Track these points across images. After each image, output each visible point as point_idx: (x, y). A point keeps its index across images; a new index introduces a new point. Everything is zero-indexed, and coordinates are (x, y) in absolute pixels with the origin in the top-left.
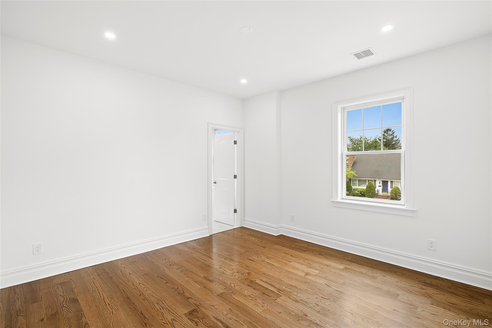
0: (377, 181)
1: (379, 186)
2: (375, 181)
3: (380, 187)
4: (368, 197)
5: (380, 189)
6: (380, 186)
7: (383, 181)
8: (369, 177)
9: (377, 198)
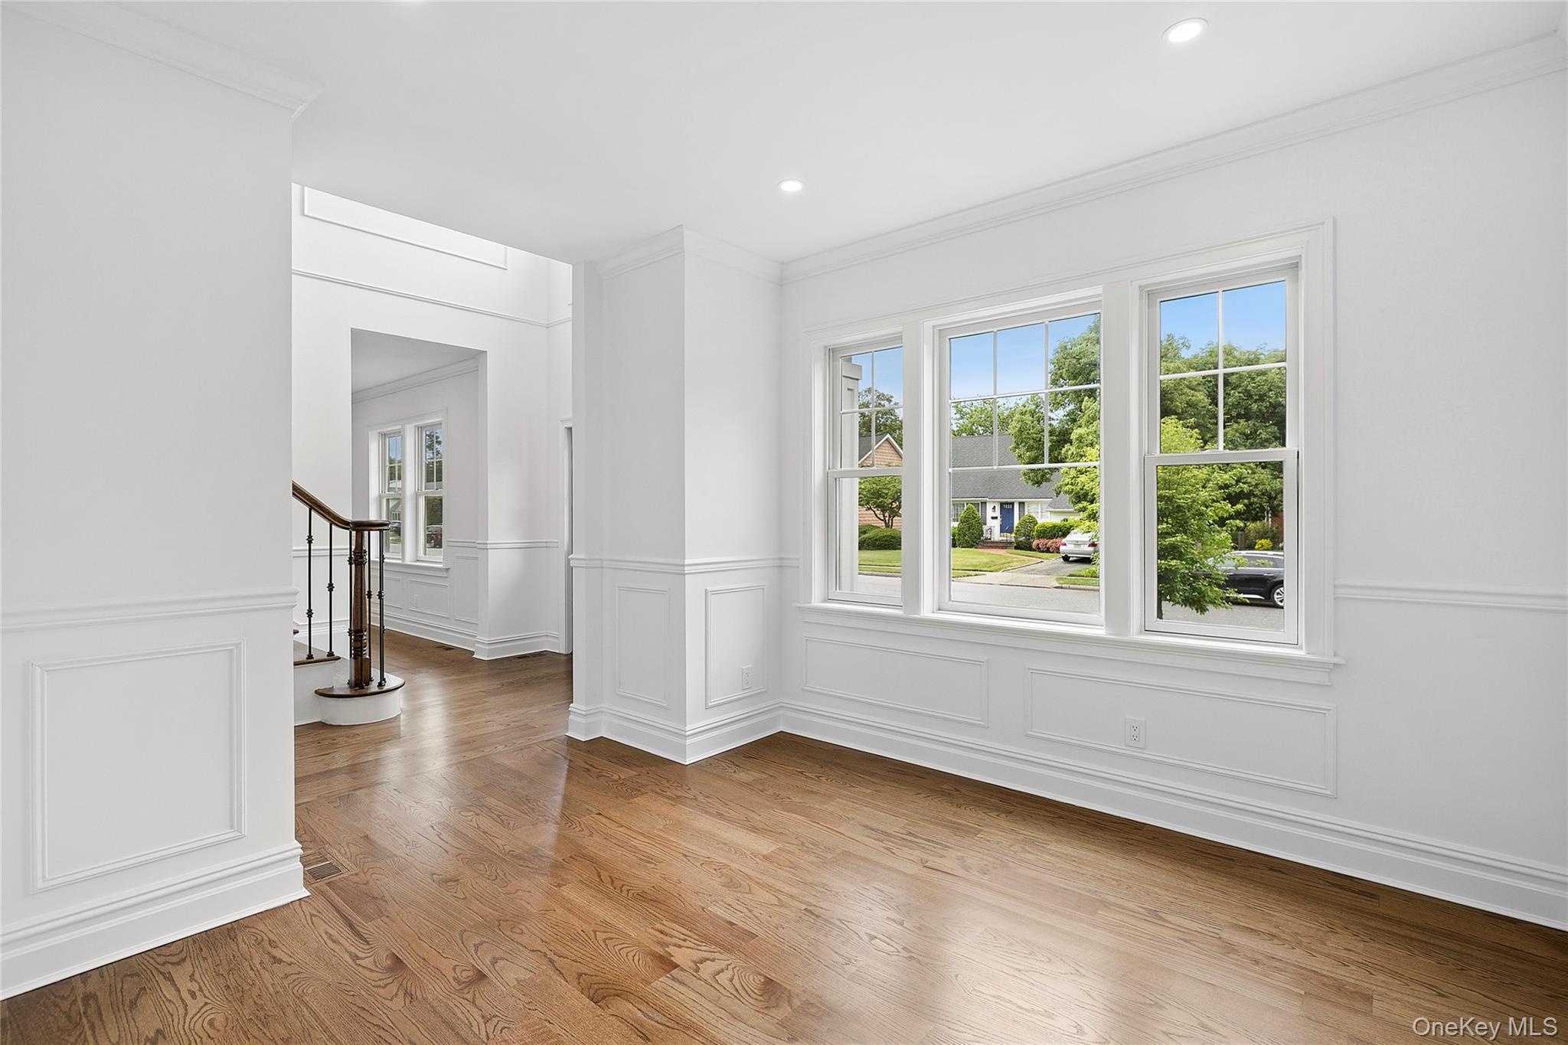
0: (988, 504)
1: (992, 518)
2: (984, 503)
3: (995, 520)
4: (962, 547)
5: (995, 525)
6: (996, 518)
7: (1002, 504)
8: (968, 495)
9: (983, 547)
